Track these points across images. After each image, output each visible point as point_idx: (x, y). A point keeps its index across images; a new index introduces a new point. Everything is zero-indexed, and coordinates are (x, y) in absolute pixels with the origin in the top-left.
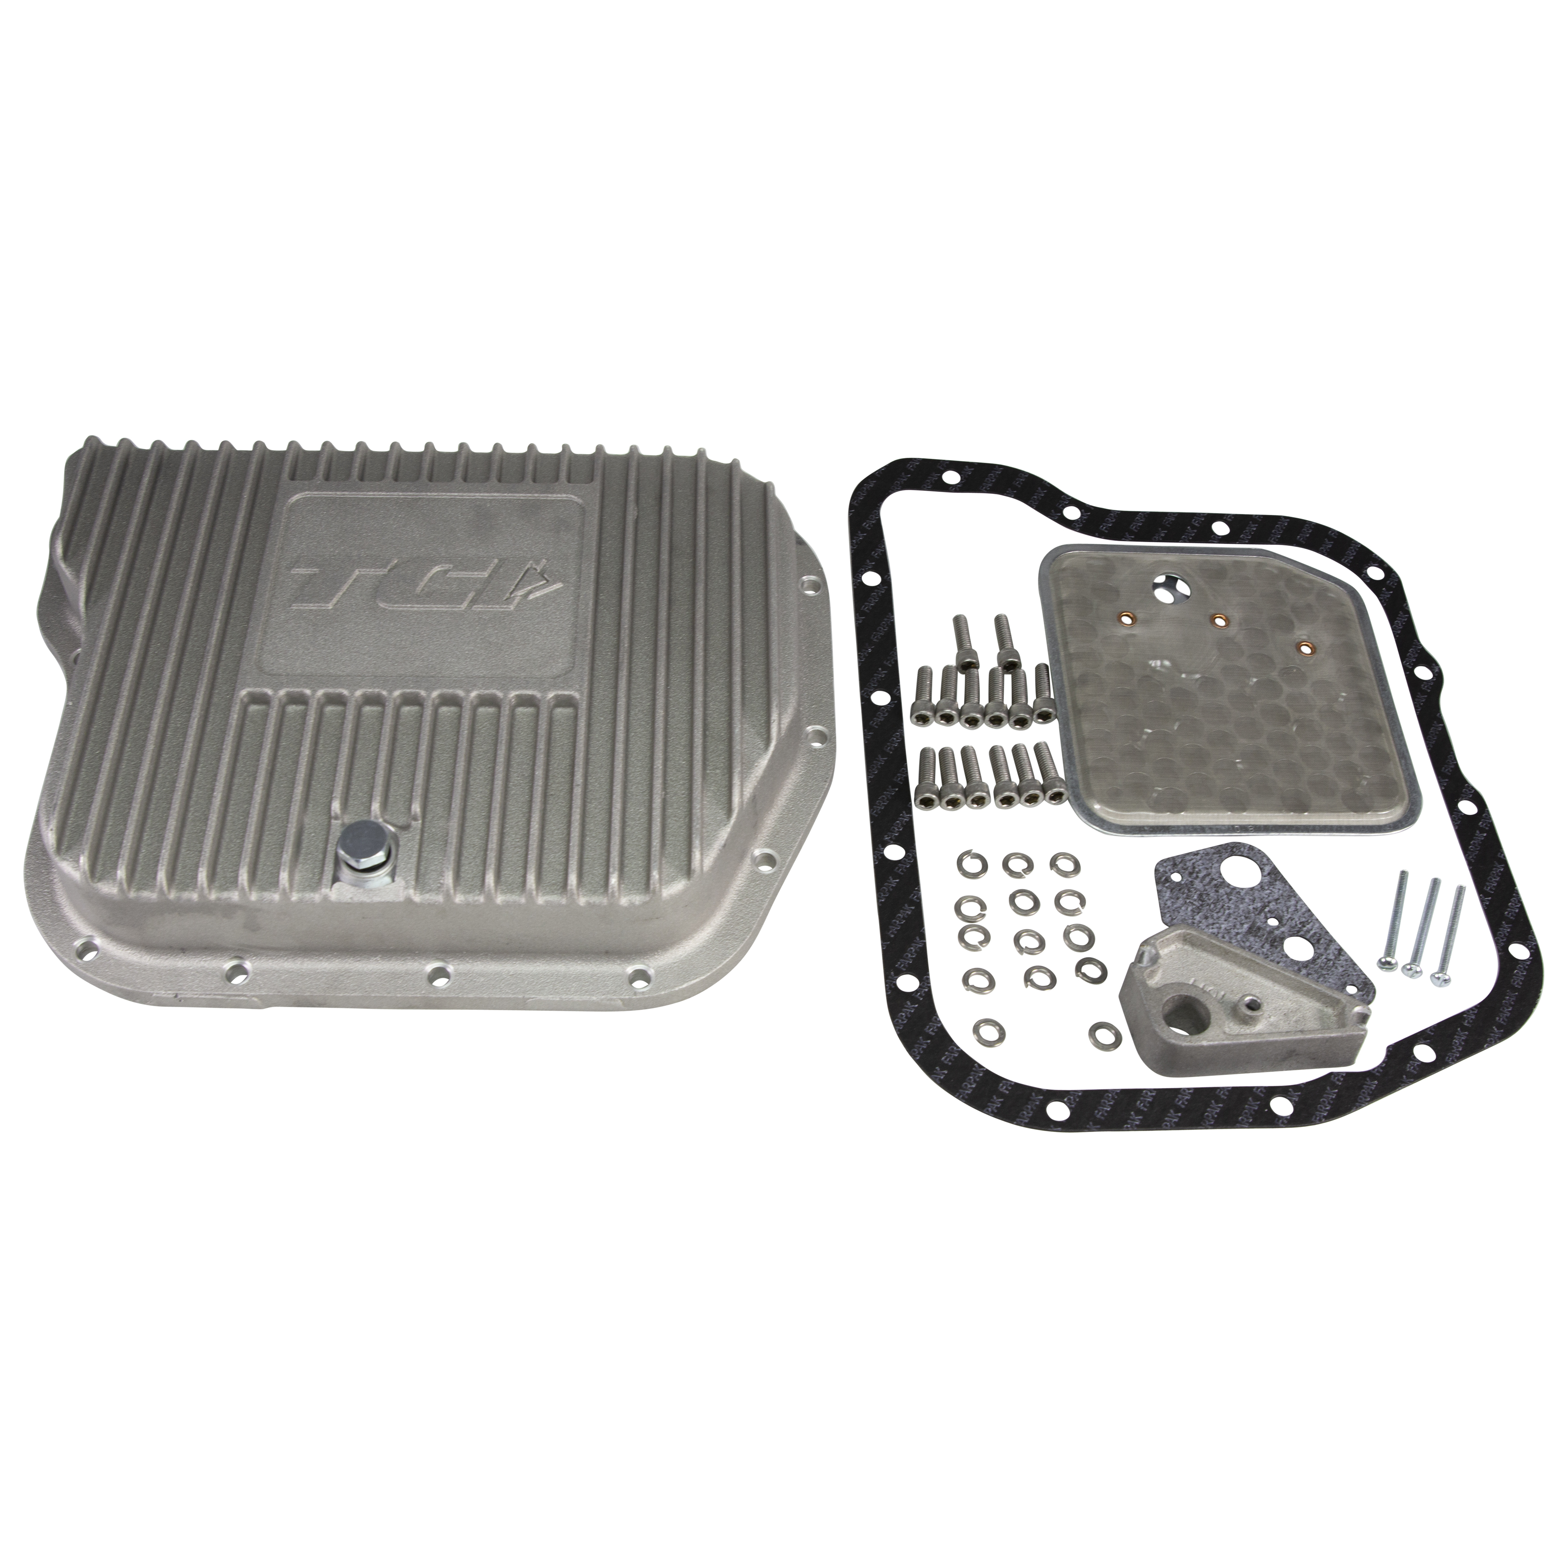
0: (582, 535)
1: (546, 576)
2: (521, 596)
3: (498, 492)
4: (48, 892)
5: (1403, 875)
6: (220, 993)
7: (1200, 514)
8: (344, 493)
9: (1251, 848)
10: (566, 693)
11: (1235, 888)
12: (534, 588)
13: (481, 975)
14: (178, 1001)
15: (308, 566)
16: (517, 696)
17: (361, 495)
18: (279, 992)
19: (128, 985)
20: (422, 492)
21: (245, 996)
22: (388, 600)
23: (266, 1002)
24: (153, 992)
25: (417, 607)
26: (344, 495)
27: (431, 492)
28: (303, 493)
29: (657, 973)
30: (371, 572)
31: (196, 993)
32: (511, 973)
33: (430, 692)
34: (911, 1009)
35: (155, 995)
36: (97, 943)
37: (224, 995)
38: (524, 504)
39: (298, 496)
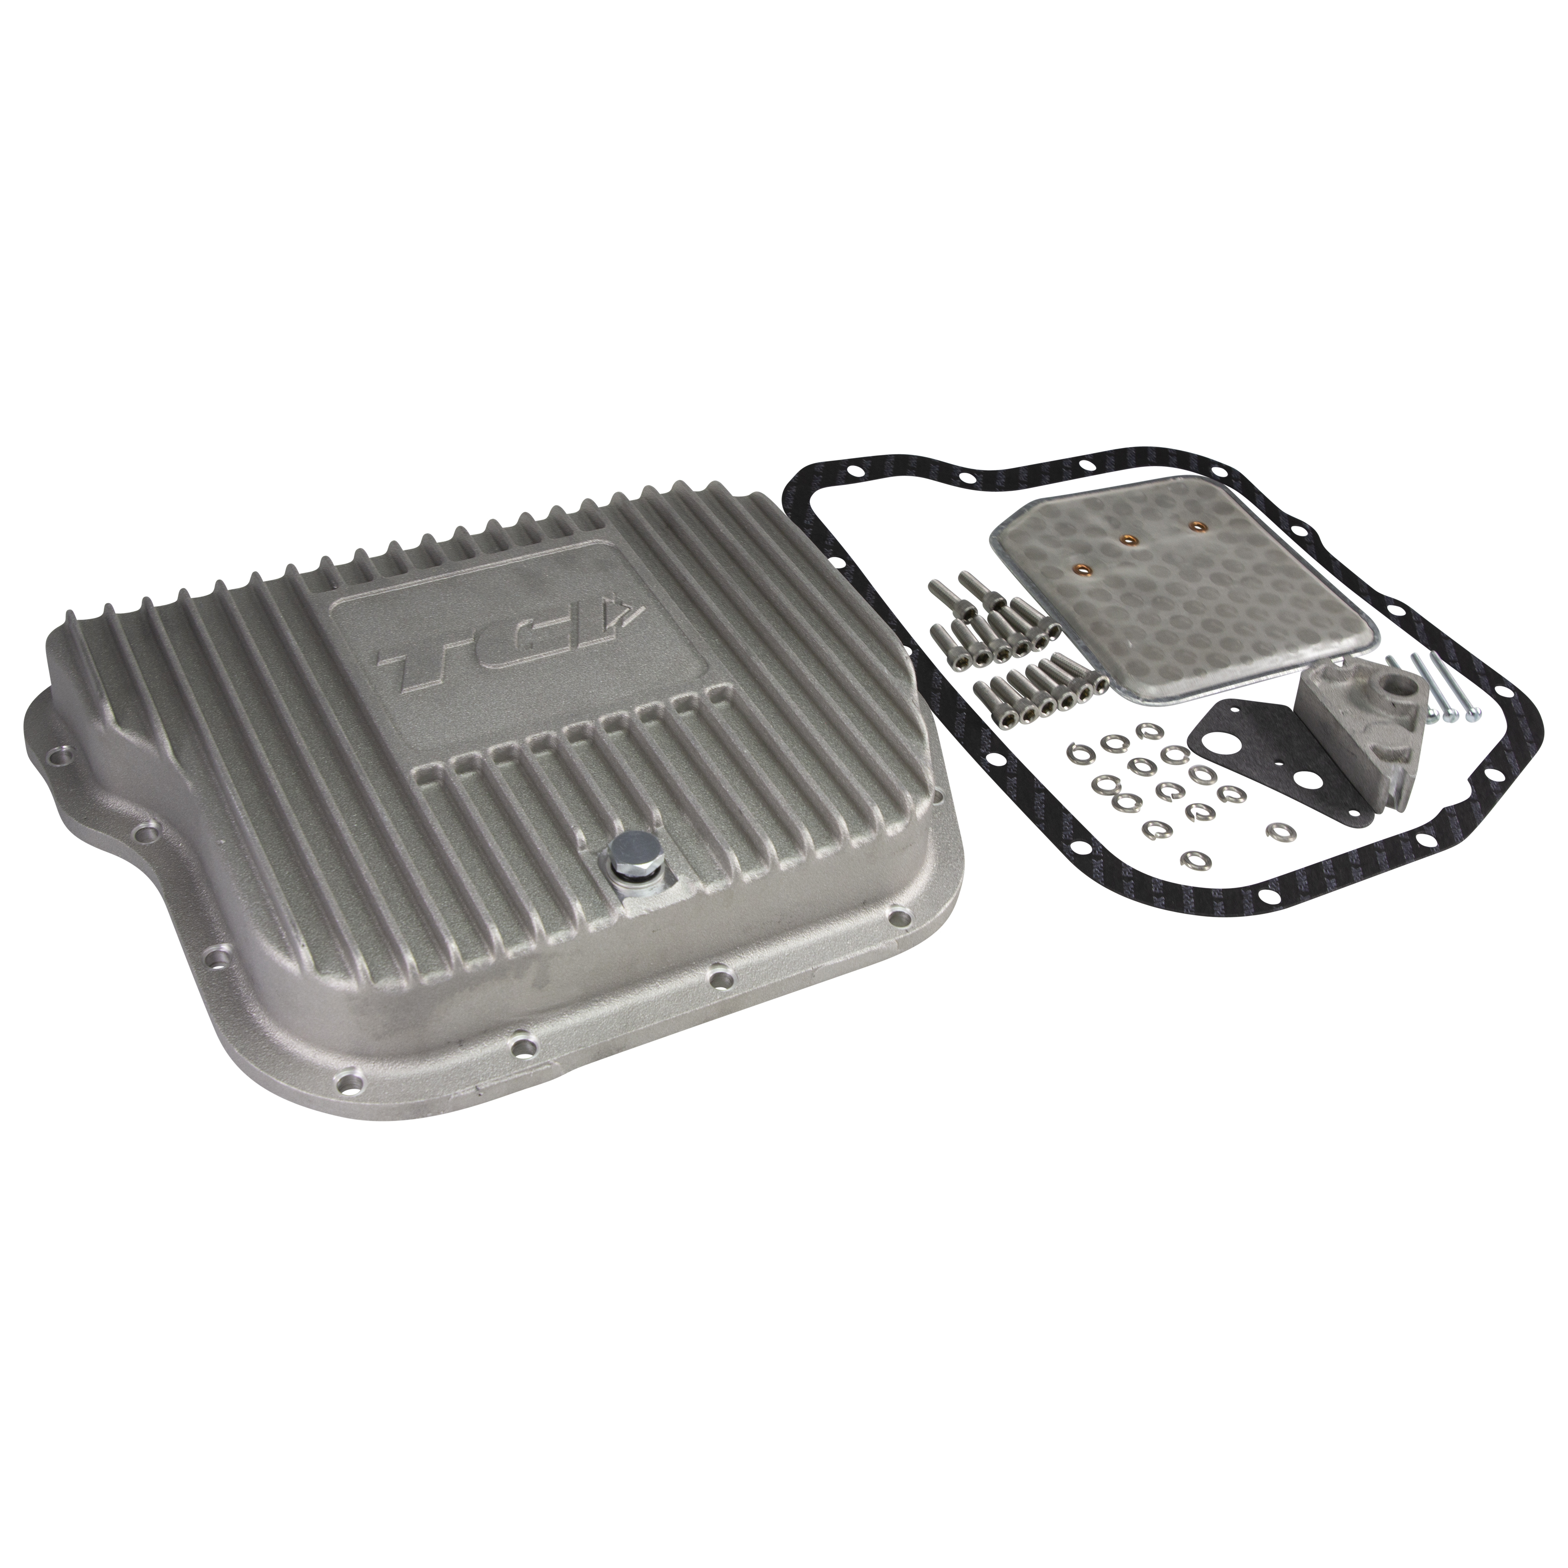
0: (631, 568)
1: (626, 605)
2: (615, 625)
3: (528, 553)
4: (268, 1048)
6: (521, 1069)
8: (379, 590)
10: (719, 685)
13: (762, 964)
14: (481, 1096)
15: (393, 655)
16: (677, 701)
17: (397, 588)
18: (580, 1047)
19: (421, 1097)
20: (455, 570)
21: (548, 1063)
22: (492, 662)
23: (570, 1065)
24: (449, 1094)
25: (527, 660)
26: (379, 592)
27: (463, 569)
28: (338, 601)
29: (911, 909)
30: (460, 644)
31: (496, 1079)
32: (786, 954)
33: (596, 720)
34: (1099, 864)
35: (453, 1097)
36: (359, 1073)
37: (526, 1070)
38: (557, 557)
39: (335, 604)
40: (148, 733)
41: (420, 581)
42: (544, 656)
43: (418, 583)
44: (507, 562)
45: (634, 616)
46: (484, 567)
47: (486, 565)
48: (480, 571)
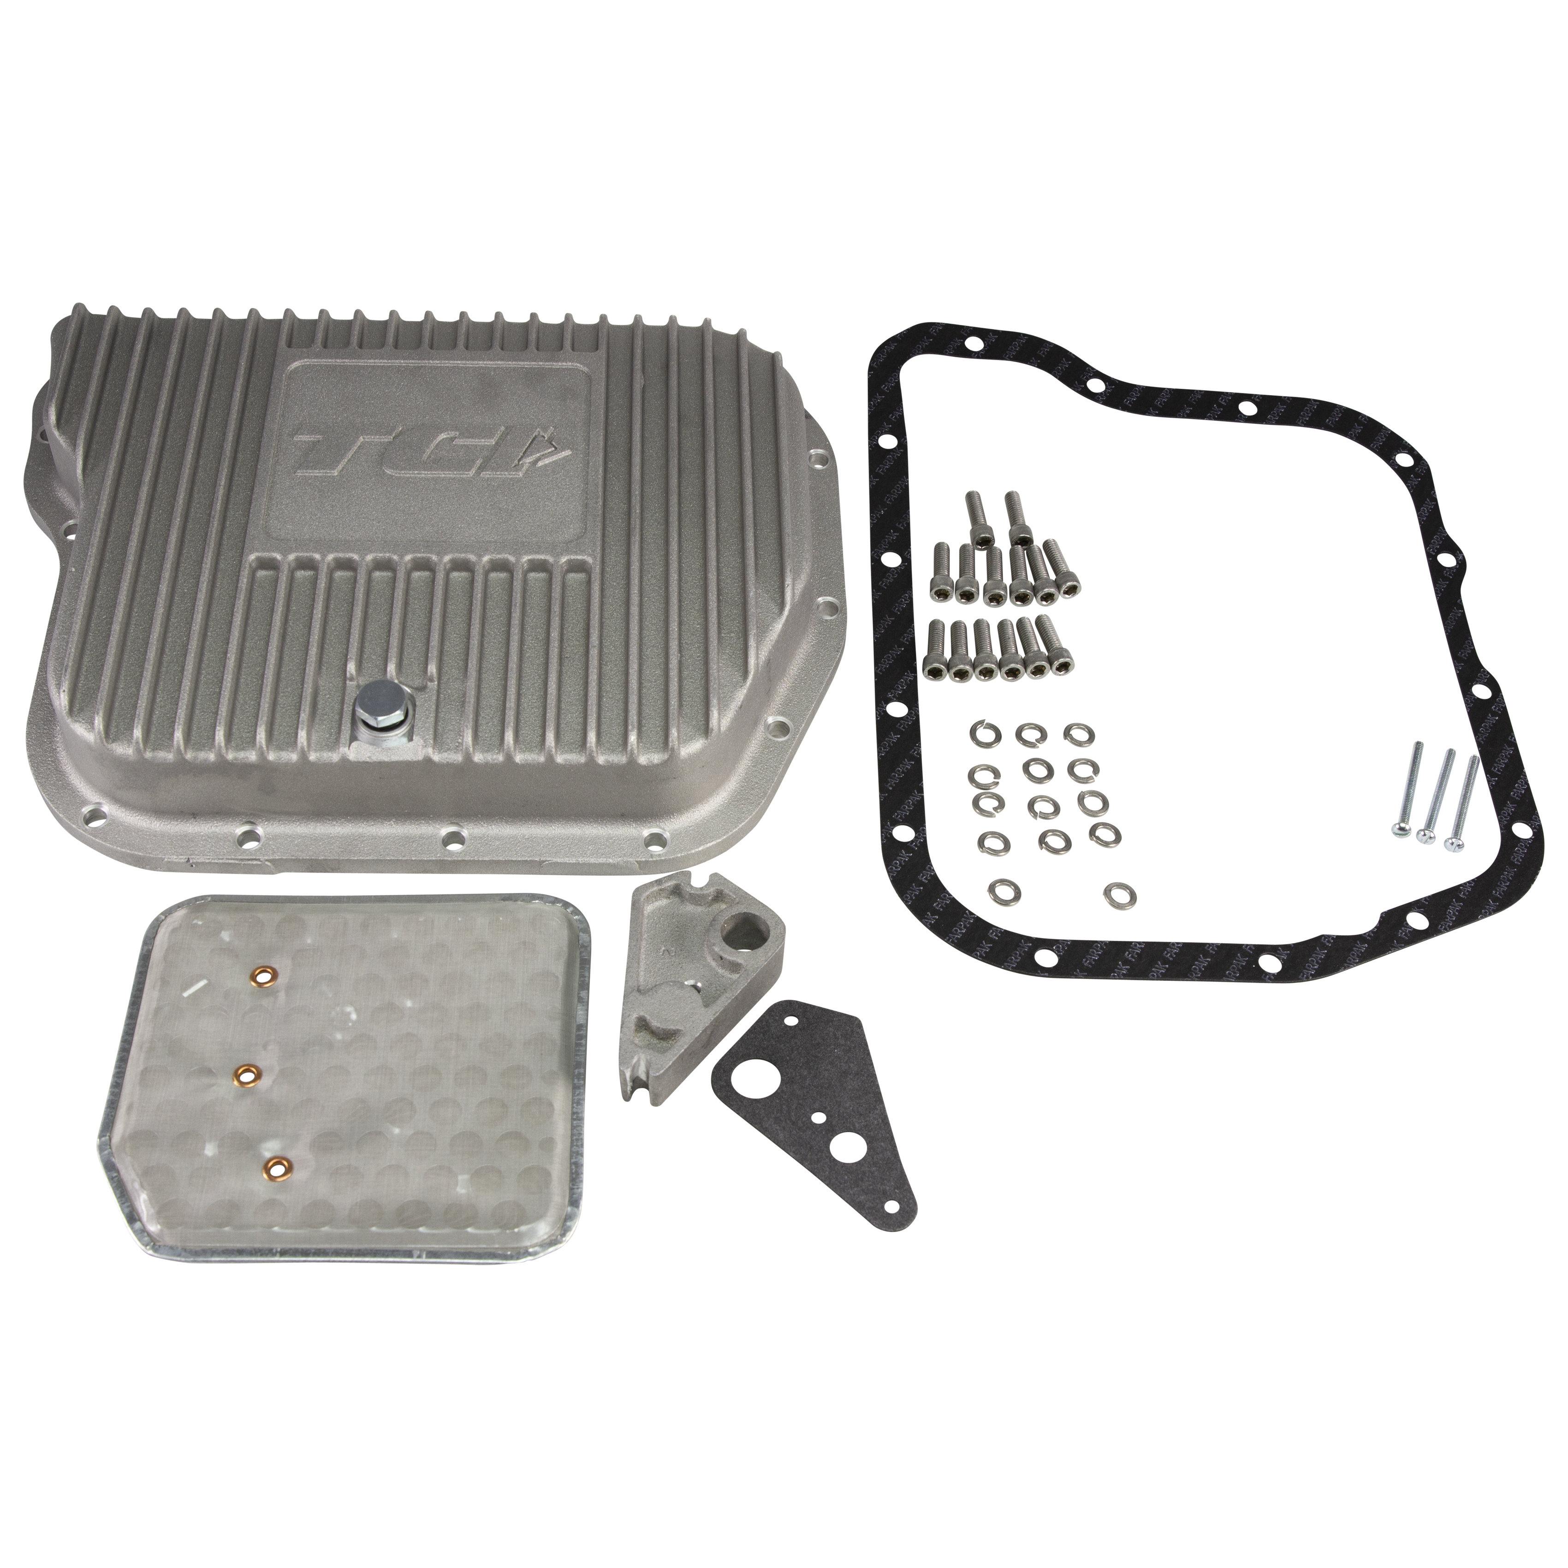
0: (589, 403)
1: (554, 443)
2: (529, 463)
3: (502, 360)
4: (52, 761)
5: (1418, 746)
6: (233, 857)
8: (344, 360)
10: (579, 557)
12: (543, 455)
13: (497, 838)
14: (190, 867)
15: (311, 433)
16: (529, 560)
17: (361, 363)
18: (292, 856)
19: (139, 850)
20: (424, 359)
21: (259, 860)
22: (395, 467)
24: (163, 856)
25: (425, 474)
26: (344, 362)
27: (433, 360)
28: (302, 361)
29: (673, 836)
30: (376, 439)
31: (208, 857)
32: (526, 837)
33: (441, 557)
34: (905, 857)
35: (166, 860)
36: (105, 811)
37: (237, 859)
38: (529, 372)
39: (296, 364)
41: (386, 361)
42: (443, 476)
43: (384, 363)
44: (477, 364)
45: (555, 458)
46: (453, 364)
47: (456, 362)
48: (448, 367)
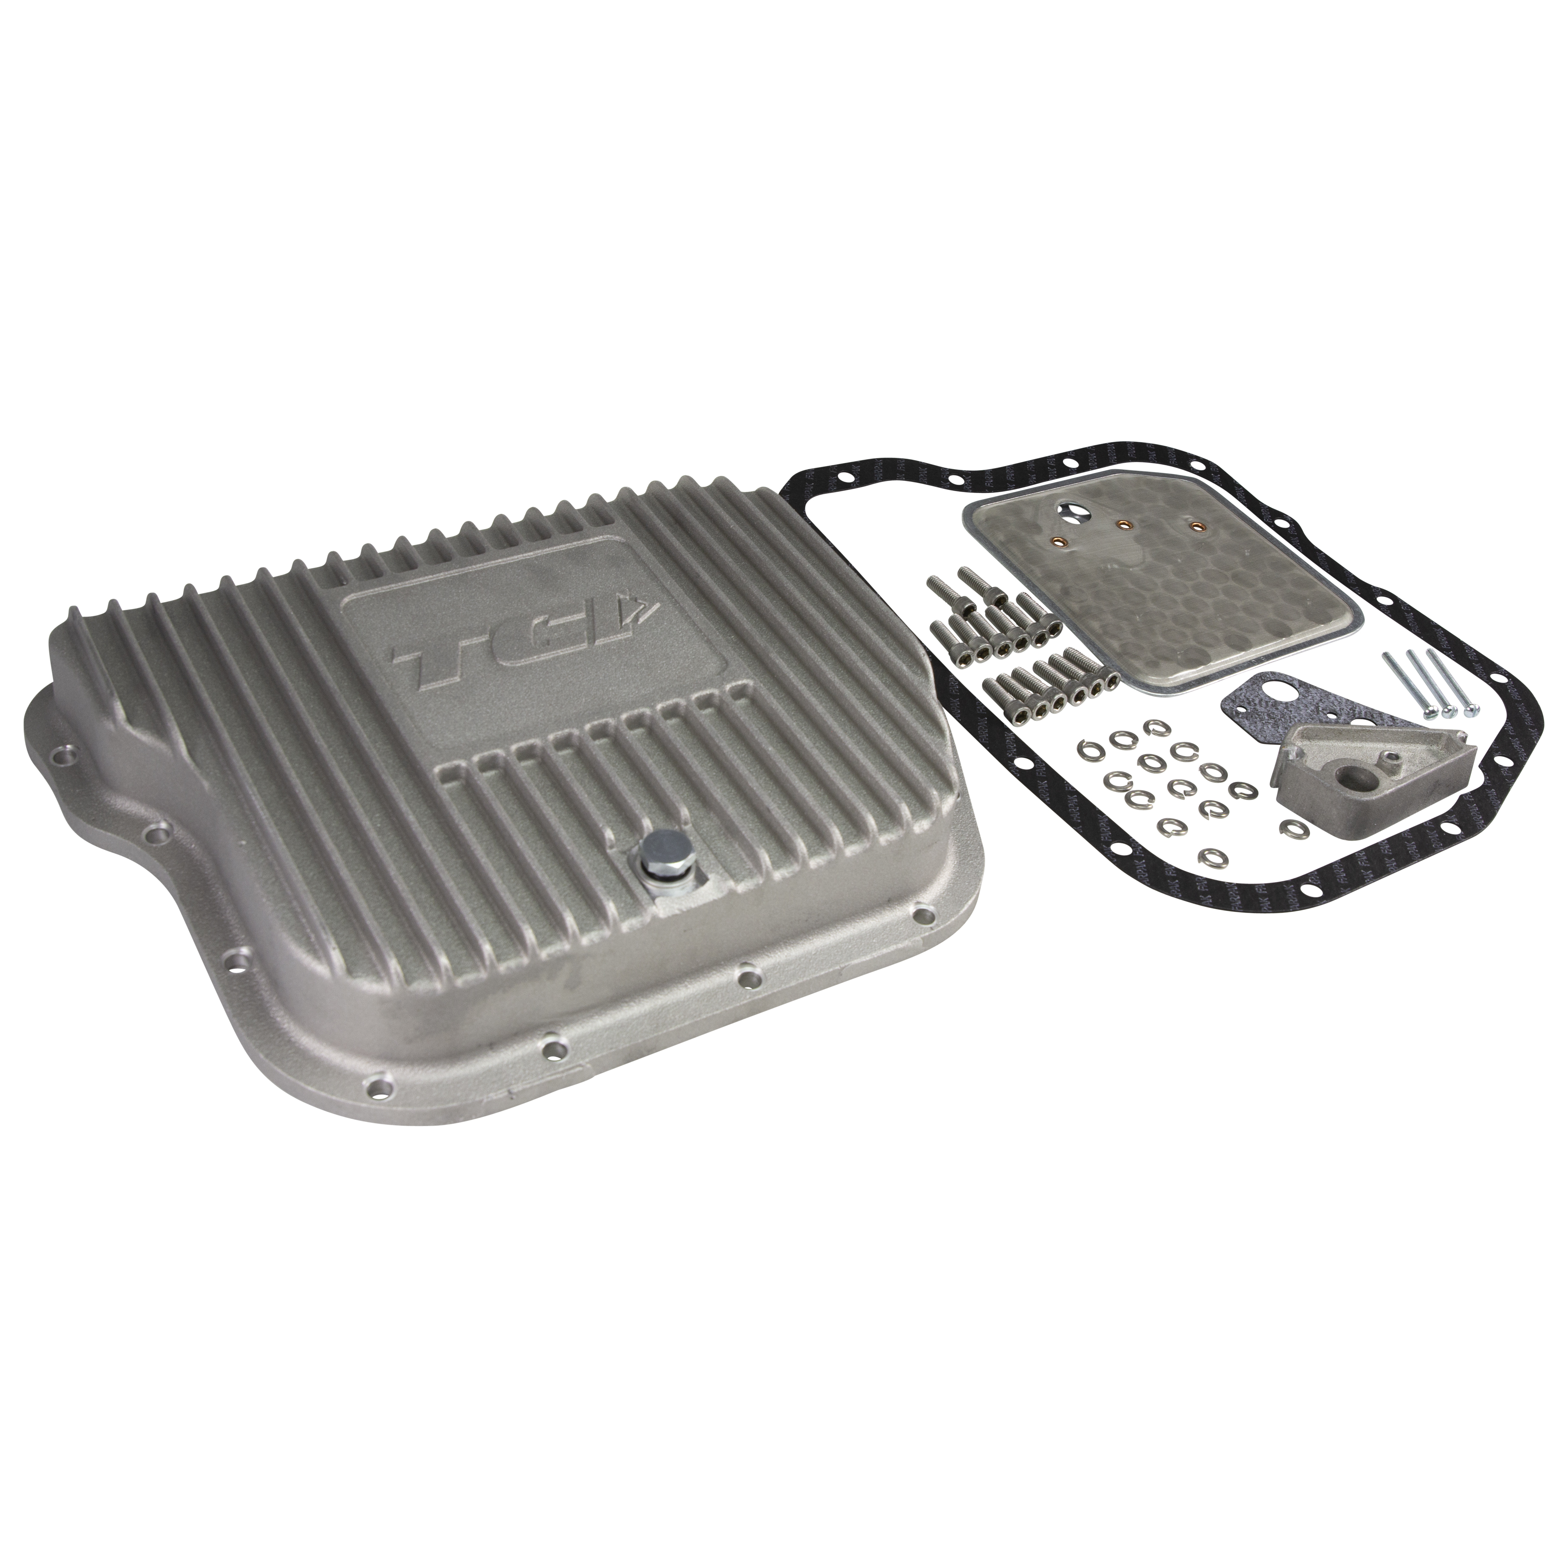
0: (643, 563)
1: (640, 601)
2: (631, 622)
3: (538, 549)
4: (294, 1053)
5: (1386, 656)
6: (554, 1072)
7: (1049, 456)
8: (390, 586)
9: (1273, 673)
10: (740, 683)
11: (1286, 703)
12: (639, 612)
13: (789, 963)
14: (513, 1100)
15: (409, 653)
16: (698, 698)
17: (407, 584)
18: (611, 1049)
19: (453, 1101)
20: (466, 566)
21: (580, 1065)
22: (509, 658)
23: (601, 1066)
24: (481, 1098)
26: (390, 588)
27: (475, 564)
28: (349, 597)
29: (931, 908)
30: (476, 640)
31: (528, 1082)
32: (813, 953)
33: (618, 718)
34: (1141, 865)
35: (485, 1100)
36: (389, 1078)
37: (558, 1073)
38: (568, 553)
39: (346, 600)
40: (160, 730)
41: (431, 577)
42: (561, 653)
43: (429, 579)
44: (518, 558)
45: (650, 612)
46: (495, 563)
47: (496, 561)
48: (491, 567)
